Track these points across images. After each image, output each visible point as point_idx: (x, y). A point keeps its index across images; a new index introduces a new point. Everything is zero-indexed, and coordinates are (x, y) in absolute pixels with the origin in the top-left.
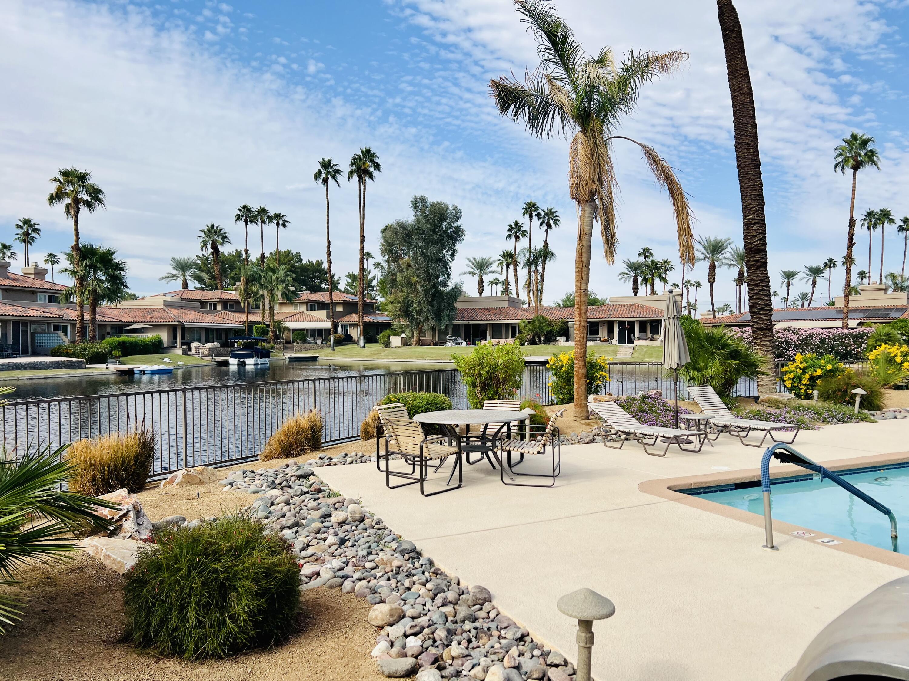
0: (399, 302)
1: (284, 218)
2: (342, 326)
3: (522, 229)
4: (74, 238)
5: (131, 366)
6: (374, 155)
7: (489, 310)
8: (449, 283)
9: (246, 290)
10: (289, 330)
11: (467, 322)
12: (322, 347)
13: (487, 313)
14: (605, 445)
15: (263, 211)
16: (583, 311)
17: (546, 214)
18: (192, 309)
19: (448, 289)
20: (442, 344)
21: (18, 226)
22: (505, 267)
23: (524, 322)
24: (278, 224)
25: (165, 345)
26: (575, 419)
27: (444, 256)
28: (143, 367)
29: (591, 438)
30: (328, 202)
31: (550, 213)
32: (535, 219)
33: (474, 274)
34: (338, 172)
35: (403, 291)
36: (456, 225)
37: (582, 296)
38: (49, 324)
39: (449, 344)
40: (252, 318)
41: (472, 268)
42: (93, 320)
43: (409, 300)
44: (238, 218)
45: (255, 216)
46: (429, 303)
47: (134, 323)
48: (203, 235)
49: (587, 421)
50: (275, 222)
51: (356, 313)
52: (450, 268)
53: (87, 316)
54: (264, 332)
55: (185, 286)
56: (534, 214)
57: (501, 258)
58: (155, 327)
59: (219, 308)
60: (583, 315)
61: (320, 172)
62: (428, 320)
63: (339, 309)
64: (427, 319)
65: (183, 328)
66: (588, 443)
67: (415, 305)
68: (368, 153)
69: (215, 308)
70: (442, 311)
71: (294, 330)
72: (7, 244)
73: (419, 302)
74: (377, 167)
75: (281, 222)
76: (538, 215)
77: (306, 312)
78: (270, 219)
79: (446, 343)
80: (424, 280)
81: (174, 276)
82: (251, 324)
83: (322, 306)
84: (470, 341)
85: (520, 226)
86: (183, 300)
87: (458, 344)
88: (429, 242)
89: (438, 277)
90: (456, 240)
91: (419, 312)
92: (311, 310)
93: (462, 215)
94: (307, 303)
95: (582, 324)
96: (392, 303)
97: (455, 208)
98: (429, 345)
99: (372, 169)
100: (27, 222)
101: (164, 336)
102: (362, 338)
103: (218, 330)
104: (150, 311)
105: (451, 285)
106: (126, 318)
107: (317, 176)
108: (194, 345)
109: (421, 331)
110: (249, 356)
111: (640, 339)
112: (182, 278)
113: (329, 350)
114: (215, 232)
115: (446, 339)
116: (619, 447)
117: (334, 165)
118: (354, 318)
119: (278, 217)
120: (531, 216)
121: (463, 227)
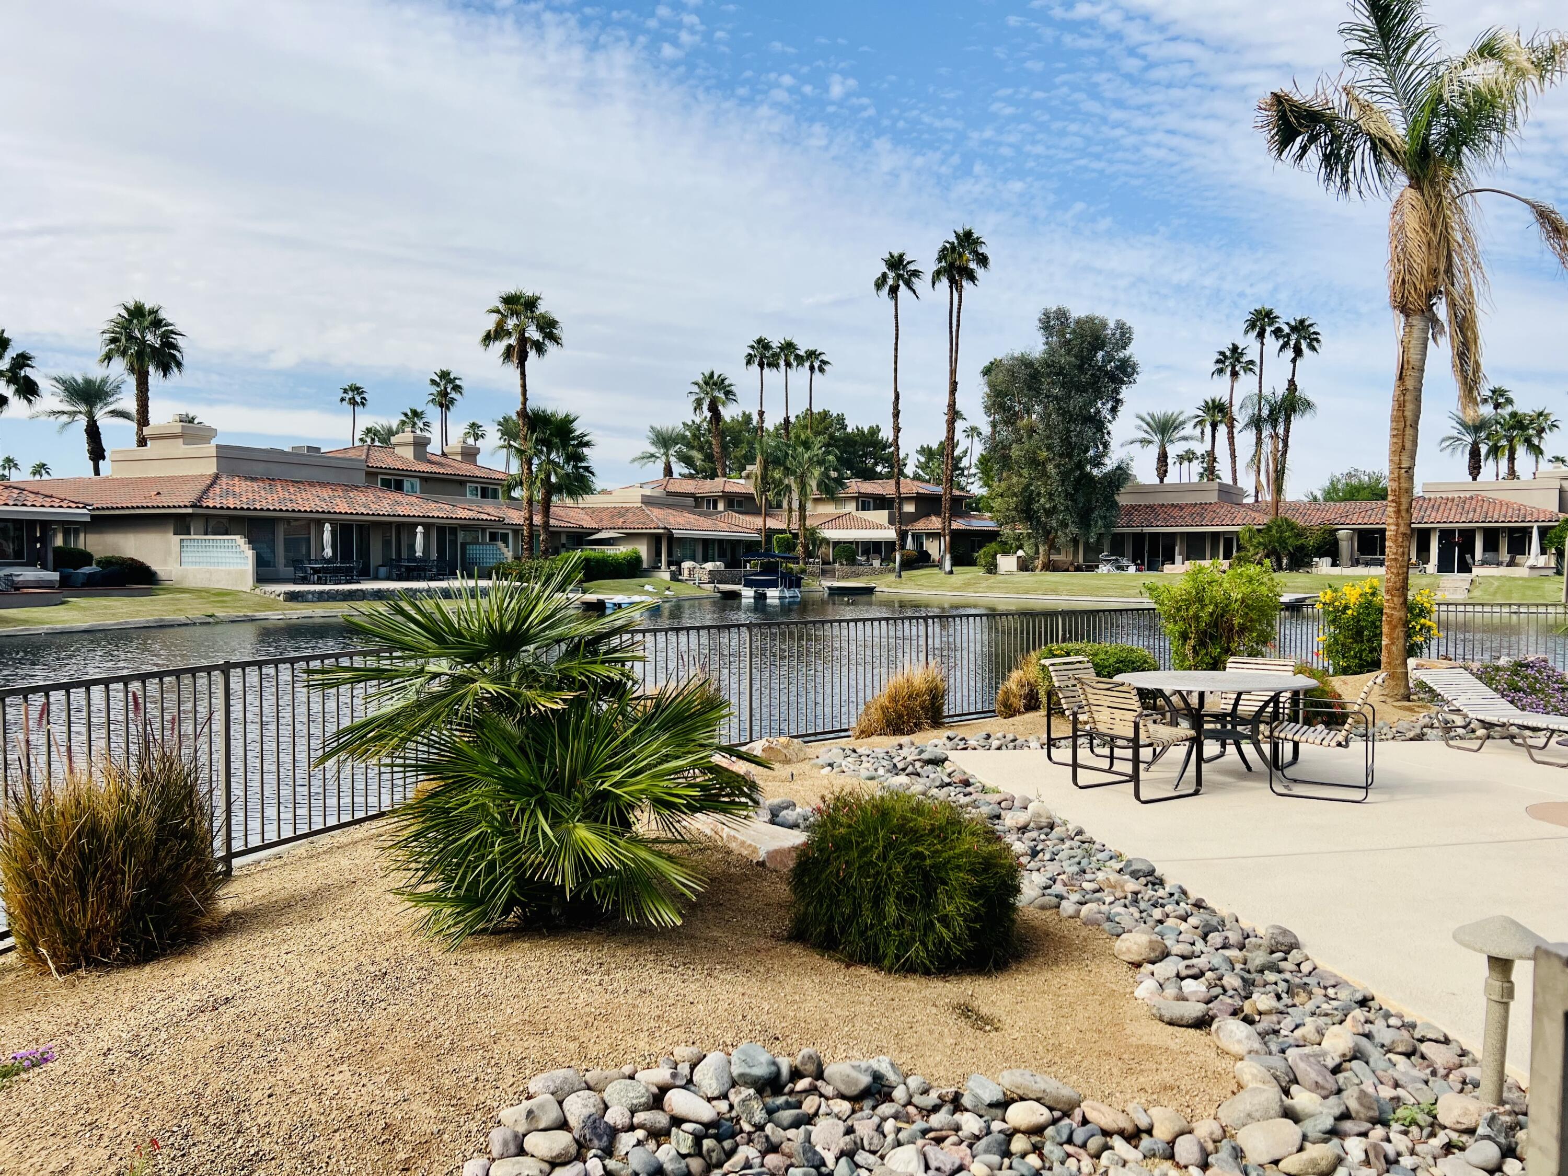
0: (1015, 495)
1: (823, 357)
2: (913, 536)
3: (1245, 359)
4: (520, 398)
5: (601, 597)
6: (977, 242)
7: (1181, 507)
8: (1106, 461)
9: (764, 477)
10: (826, 541)
11: (1138, 530)
12: (881, 572)
13: (1176, 513)
14: (1448, 745)
15: (789, 347)
16: (1403, 507)
17: (1294, 329)
18: (683, 508)
19: (1105, 470)
20: (1091, 569)
21: (433, 382)
22: (1208, 429)
23: (1250, 530)
24: (812, 368)
25: (645, 566)
26: (1383, 698)
27: (1098, 412)
28: (619, 598)
29: (1418, 731)
30: (897, 326)
31: (1300, 328)
32: (1269, 338)
33: (1150, 442)
34: (916, 273)
35: (1021, 476)
36: (1121, 355)
37: (1402, 481)
38: (484, 530)
39: (1104, 569)
40: (772, 524)
41: (1146, 432)
42: (546, 525)
43: (1032, 491)
44: (749, 360)
45: (776, 356)
46: (1068, 495)
47: (599, 530)
48: (696, 389)
49: (1407, 704)
50: (807, 364)
51: (938, 514)
52: (1109, 433)
53: (537, 520)
54: (789, 546)
55: (668, 471)
56: (1269, 330)
57: (1200, 413)
58: (631, 537)
59: (721, 507)
60: (1403, 514)
61: (884, 276)
62: (1067, 526)
63: (909, 508)
64: (1063, 524)
65: (670, 538)
66: (1411, 739)
67: (1042, 500)
68: (967, 239)
69: (715, 507)
70: (1092, 510)
71: (836, 544)
72: (419, 410)
73: (1051, 494)
74: (983, 260)
75: (816, 364)
76: (1277, 333)
77: (855, 513)
78: (800, 360)
79: (1097, 567)
80: (1061, 456)
81: (652, 456)
82: (770, 533)
83: (880, 502)
84: (1143, 564)
85: (1242, 354)
86: (670, 494)
87: (1120, 568)
88: (1072, 387)
89: (1087, 451)
90: (1123, 382)
91: (1049, 513)
92: (863, 509)
93: (1134, 336)
94: (857, 499)
95: (1402, 529)
96: (1002, 496)
97: (1121, 326)
98: (1067, 570)
99: (973, 265)
100: (444, 375)
101: (643, 550)
102: (948, 557)
103: (721, 542)
104: (622, 512)
105: (1110, 463)
106: (588, 523)
107: (880, 283)
108: (686, 565)
109: (1053, 547)
110: (773, 584)
111: (1484, 563)
112: (664, 458)
113: (892, 577)
114: (715, 384)
115: (1099, 561)
116: (1476, 748)
117: (909, 263)
118: (935, 523)
119: (812, 354)
120: (1261, 335)
121: (1135, 359)
